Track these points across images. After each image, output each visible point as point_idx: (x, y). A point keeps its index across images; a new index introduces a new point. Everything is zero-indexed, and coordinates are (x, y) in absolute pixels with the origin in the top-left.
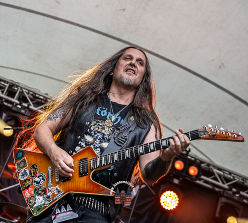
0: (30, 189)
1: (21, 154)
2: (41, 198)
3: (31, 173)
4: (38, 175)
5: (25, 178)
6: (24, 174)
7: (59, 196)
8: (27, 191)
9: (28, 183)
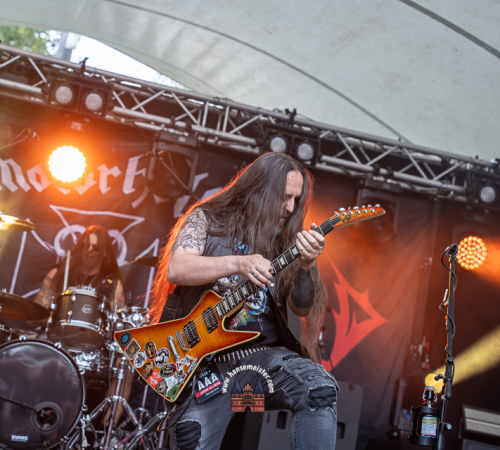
0: (154, 374)
1: (126, 337)
2: (172, 378)
3: (148, 355)
4: (158, 353)
5: (143, 363)
6: (140, 359)
7: (194, 367)
8: (151, 378)
9: (149, 367)
